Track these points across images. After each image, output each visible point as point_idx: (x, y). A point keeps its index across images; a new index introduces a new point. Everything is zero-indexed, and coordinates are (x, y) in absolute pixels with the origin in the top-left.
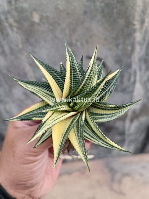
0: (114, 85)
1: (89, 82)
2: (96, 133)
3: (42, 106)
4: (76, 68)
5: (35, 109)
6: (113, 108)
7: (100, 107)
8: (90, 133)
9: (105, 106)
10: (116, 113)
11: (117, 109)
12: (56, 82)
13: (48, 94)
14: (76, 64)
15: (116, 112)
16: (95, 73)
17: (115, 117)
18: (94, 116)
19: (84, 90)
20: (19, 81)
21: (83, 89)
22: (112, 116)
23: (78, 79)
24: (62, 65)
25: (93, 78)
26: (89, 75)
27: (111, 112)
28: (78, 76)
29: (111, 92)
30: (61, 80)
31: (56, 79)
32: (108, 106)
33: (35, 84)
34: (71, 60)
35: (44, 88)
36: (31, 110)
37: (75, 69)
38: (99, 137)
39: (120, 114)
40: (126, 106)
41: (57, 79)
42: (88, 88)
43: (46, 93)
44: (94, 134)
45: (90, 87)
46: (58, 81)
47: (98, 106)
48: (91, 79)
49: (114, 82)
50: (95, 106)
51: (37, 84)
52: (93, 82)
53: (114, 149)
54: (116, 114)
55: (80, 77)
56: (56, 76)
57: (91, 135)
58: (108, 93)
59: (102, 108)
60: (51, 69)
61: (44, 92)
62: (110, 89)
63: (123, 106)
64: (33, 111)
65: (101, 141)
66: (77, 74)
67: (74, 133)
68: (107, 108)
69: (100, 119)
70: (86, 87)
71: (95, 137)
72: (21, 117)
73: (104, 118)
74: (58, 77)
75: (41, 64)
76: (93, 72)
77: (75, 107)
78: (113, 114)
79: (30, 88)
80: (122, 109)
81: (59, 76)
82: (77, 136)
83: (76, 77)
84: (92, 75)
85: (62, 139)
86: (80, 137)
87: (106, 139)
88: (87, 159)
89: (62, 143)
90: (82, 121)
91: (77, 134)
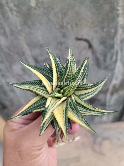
1: (71, 71)
2: (87, 108)
4: (58, 63)
5: (32, 104)
6: (93, 86)
7: (83, 88)
8: (81, 110)
9: (86, 86)
10: (95, 89)
11: (96, 86)
12: (46, 78)
13: (41, 89)
14: (58, 60)
16: (74, 63)
17: (96, 93)
19: (68, 78)
20: (14, 84)
22: (93, 93)
23: (62, 71)
25: (74, 67)
26: (70, 65)
27: (92, 90)
28: (62, 69)
29: (87, 76)
30: (49, 76)
33: (29, 84)
34: (54, 58)
35: (36, 85)
37: (58, 64)
38: (90, 110)
39: (99, 90)
40: (101, 82)
41: (46, 75)
42: (71, 75)
43: (39, 89)
45: (73, 74)
46: (47, 76)
47: (81, 88)
48: (72, 68)
49: (87, 68)
50: (79, 89)
51: (30, 83)
52: (74, 70)
53: (105, 114)
54: (95, 90)
55: (63, 70)
56: (44, 73)
57: (83, 110)
58: (85, 78)
59: (85, 88)
60: (39, 68)
62: (85, 74)
63: (99, 83)
65: (93, 112)
66: (61, 67)
67: (71, 112)
68: (88, 87)
69: (85, 98)
70: (69, 75)
71: (87, 111)
72: (23, 113)
73: (88, 96)
74: (46, 73)
75: (30, 67)
76: (72, 63)
77: (65, 93)
78: (93, 91)
79: (26, 87)
80: (99, 85)
81: (46, 72)
83: (60, 70)
84: (72, 66)
85: (64, 117)
86: (77, 113)
87: (96, 108)
88: (89, 126)
89: (65, 120)
90: (74, 102)
91: (74, 112)
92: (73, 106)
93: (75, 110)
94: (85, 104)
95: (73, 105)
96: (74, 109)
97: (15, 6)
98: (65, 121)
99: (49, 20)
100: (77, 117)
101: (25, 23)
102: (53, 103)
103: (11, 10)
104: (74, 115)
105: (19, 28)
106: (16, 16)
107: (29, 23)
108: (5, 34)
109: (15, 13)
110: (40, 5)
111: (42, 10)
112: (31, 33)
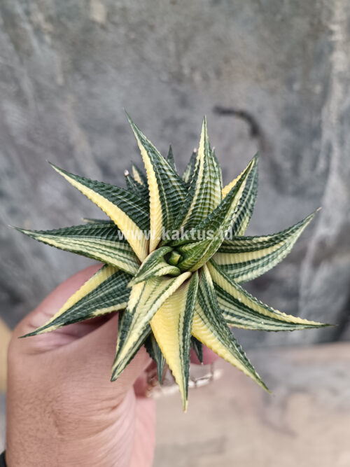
0: (253, 193)
1: (205, 199)
2: (247, 307)
3: (106, 278)
4: (167, 175)
5: (91, 291)
6: (267, 242)
7: (238, 248)
8: (231, 311)
9: (248, 242)
10: (274, 252)
11: (276, 244)
12: (130, 216)
13: (115, 249)
14: (166, 165)
15: (274, 250)
16: (213, 175)
17: (275, 262)
18: (229, 272)
19: (195, 219)
20: (37, 235)
21: (194, 217)
22: (268, 262)
23: (177, 199)
24: (129, 175)
25: (212, 186)
26: (202, 183)
27: (264, 253)
28: (177, 192)
29: (251, 211)
30: (139, 210)
31: (126, 209)
32: (255, 242)
33: (79, 233)
34: (152, 159)
35: (102, 235)
36: (84, 295)
37: (166, 177)
38: (256, 313)
39: (285, 253)
40: (293, 232)
41: (130, 207)
42: (205, 211)
43: (110, 247)
44: (244, 310)
45: (209, 209)
46: (132, 212)
47: (233, 248)
48: (209, 191)
49: (251, 187)
50: (227, 249)
51: (84, 231)
52: (214, 196)
53: (296, 328)
54: (275, 254)
55: (180, 194)
56: (124, 202)
57: (236, 313)
58: (245, 215)
59: (243, 248)
60: (109, 189)
61: (106, 246)
62: (247, 204)
63: (287, 234)
64: (89, 295)
65: (263, 321)
66: (174, 187)
67: (200, 319)
68: (254, 247)
69: (243, 275)
70: (199, 210)
71: (247, 315)
72: (64, 317)
73: (252, 269)
74: (130, 203)
75: (84, 184)
76: (208, 174)
77: (186, 261)
78: (268, 255)
79: (71, 244)
80: (286, 241)
81: (131, 200)
82: (208, 324)
83: (171, 194)
84: (207, 183)
85: (181, 337)
86: (217, 324)
87: (272, 311)
88: (251, 367)
89: (183, 347)
90: (209, 289)
91: (209, 319)
92: (207, 302)
93: (212, 314)
94: (243, 297)
95: (206, 299)
96: (210, 310)
97: (49, 19)
98: (182, 349)
99: (143, 59)
100: (218, 336)
101: (75, 67)
102: (149, 297)
103: (38, 31)
104: (209, 331)
105: (60, 80)
106: (52, 47)
107: (88, 66)
108: (19, 96)
109: (48, 39)
110: (117, 18)
111: (122, 30)
112: (91, 95)
